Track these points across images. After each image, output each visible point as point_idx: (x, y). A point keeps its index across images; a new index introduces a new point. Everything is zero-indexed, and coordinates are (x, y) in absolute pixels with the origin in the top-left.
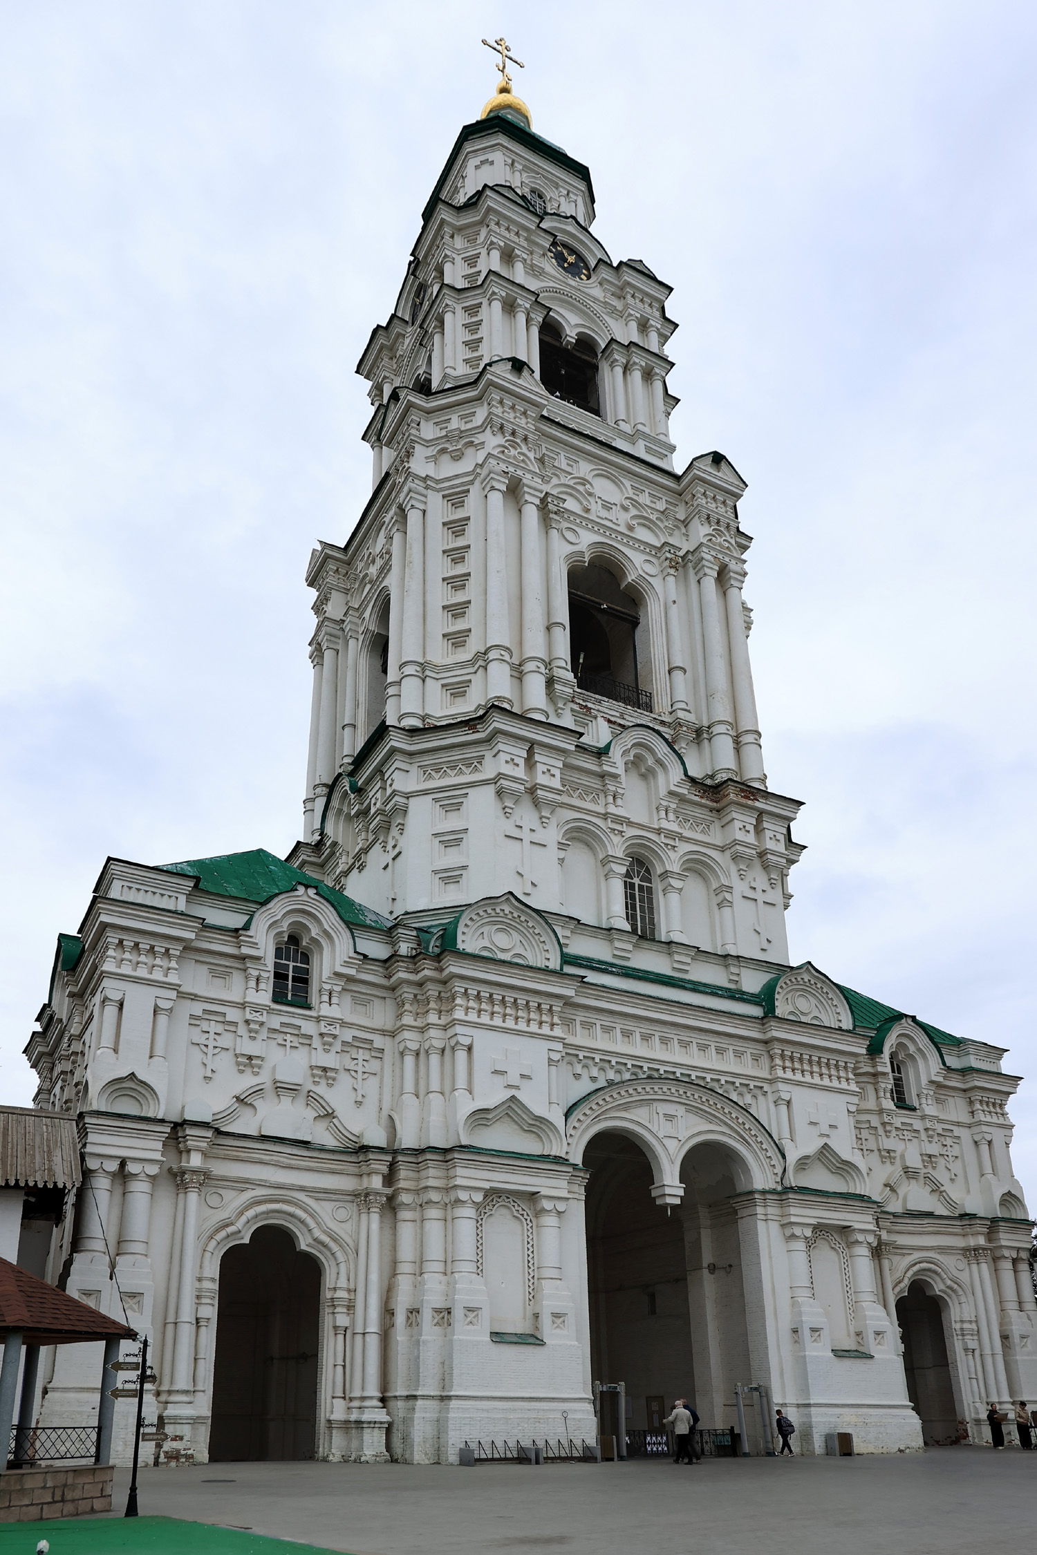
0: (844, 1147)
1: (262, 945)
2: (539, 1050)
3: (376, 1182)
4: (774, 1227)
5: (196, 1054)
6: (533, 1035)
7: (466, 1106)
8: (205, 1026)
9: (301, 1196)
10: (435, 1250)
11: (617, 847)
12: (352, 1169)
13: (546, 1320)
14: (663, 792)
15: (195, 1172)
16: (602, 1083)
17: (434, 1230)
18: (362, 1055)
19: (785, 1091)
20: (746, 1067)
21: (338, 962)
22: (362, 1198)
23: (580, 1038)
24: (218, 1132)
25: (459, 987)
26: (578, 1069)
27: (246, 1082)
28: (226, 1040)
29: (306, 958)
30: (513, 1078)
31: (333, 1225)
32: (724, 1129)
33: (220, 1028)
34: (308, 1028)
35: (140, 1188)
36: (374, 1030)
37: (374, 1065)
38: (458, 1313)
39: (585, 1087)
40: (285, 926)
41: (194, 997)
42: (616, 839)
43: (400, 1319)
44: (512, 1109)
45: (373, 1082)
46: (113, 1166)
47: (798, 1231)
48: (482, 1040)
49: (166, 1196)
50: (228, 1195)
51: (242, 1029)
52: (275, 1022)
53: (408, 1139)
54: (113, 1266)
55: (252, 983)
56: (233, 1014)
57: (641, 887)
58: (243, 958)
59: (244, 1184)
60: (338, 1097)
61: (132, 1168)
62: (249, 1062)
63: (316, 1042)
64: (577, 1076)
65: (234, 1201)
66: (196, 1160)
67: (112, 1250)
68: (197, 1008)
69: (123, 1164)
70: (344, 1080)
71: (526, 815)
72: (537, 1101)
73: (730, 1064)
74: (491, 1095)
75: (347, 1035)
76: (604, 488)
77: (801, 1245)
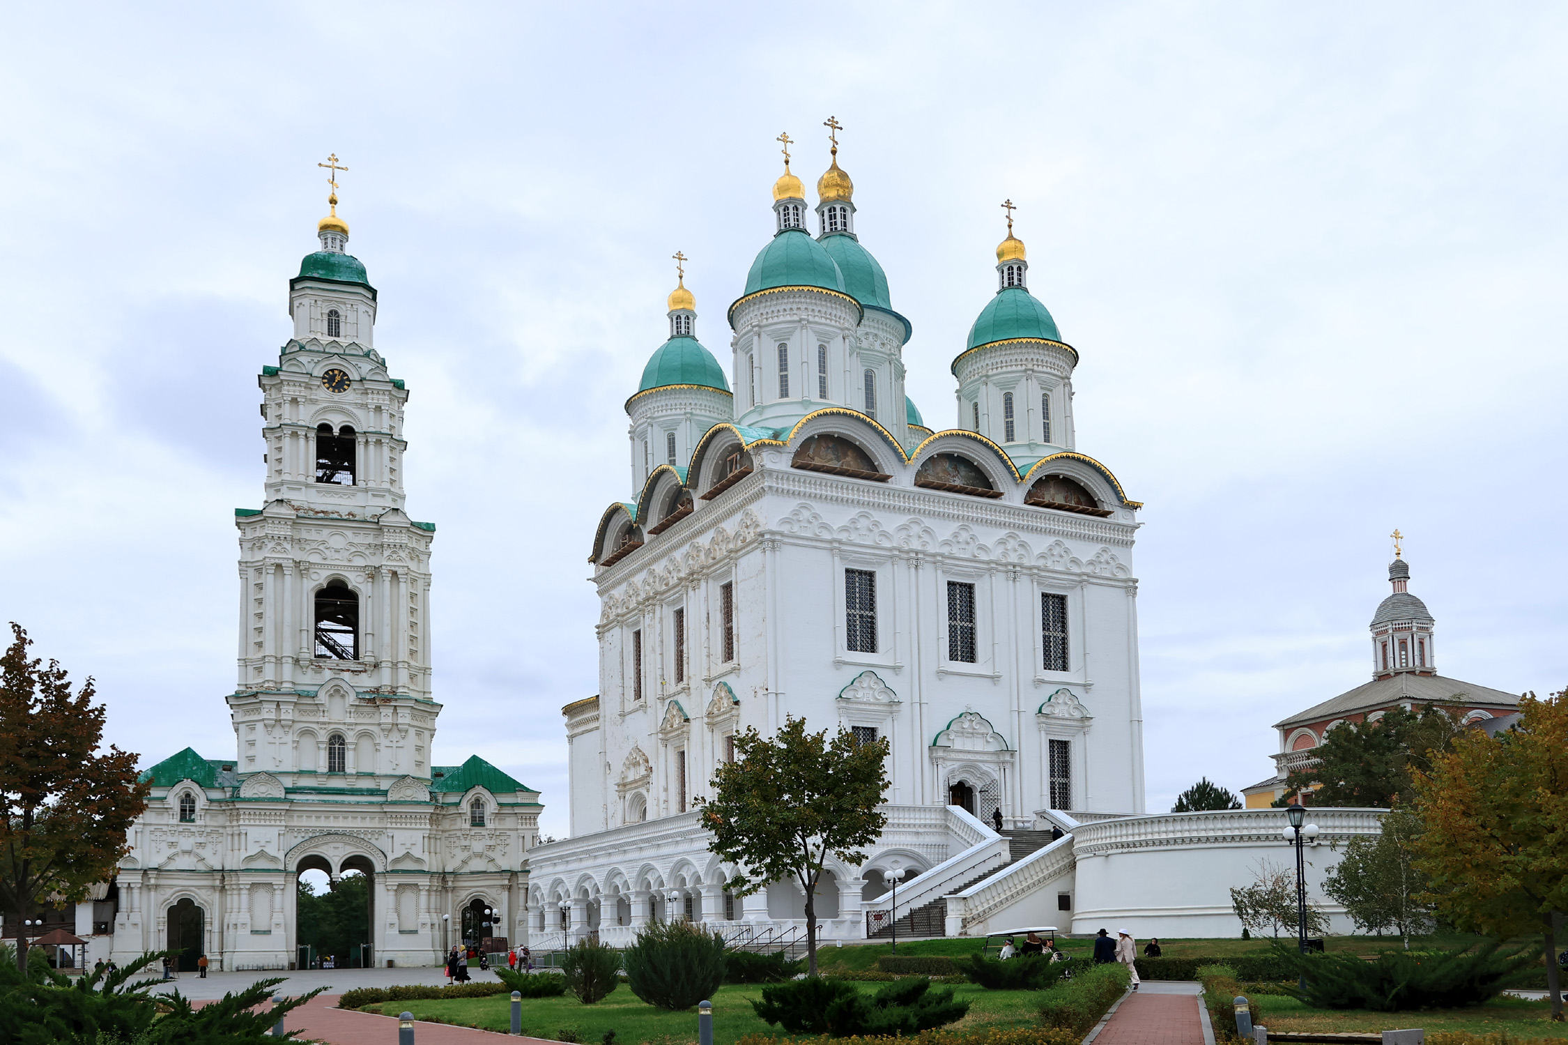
0: (417, 852)
1: (172, 803)
2: (275, 831)
3: (217, 883)
4: (382, 887)
5: (153, 844)
6: (271, 826)
7: (244, 855)
8: (156, 833)
9: (193, 889)
10: (236, 905)
11: (324, 736)
12: (210, 877)
13: (273, 926)
14: (347, 706)
15: (152, 885)
16: (307, 838)
17: (236, 897)
18: (215, 836)
19: (390, 832)
20: (376, 824)
21: (201, 805)
22: (213, 887)
23: (296, 822)
24: (161, 871)
25: (241, 812)
26: (296, 834)
27: (173, 850)
28: (164, 837)
29: (193, 802)
30: (263, 843)
31: (205, 897)
32: (362, 850)
33: (161, 833)
34: (193, 829)
35: (136, 892)
36: (219, 827)
37: (220, 839)
38: (239, 926)
39: (299, 840)
40: (181, 794)
41: (151, 824)
42: (323, 732)
43: (225, 927)
44: (262, 854)
45: (220, 845)
46: (126, 885)
47: (389, 888)
48: (250, 830)
49: (145, 892)
50: (167, 890)
51: (169, 834)
52: (181, 829)
53: (227, 868)
54: (128, 916)
55: (171, 817)
56: (165, 828)
57: (339, 748)
58: (167, 808)
59: (171, 886)
60: (206, 853)
61: (132, 885)
62: (172, 844)
63: (197, 834)
64: (296, 837)
65: (169, 892)
66: (153, 881)
67: (129, 911)
68: (152, 828)
69: (129, 884)
70: (209, 846)
71: (278, 732)
72: (272, 850)
73: (368, 823)
74: (253, 850)
75: (208, 830)
76: (337, 542)
77: (392, 893)
